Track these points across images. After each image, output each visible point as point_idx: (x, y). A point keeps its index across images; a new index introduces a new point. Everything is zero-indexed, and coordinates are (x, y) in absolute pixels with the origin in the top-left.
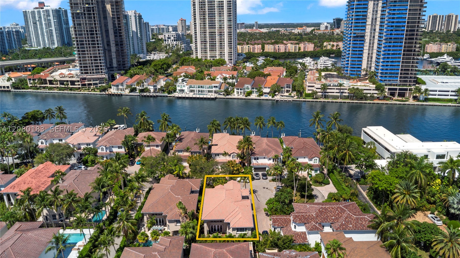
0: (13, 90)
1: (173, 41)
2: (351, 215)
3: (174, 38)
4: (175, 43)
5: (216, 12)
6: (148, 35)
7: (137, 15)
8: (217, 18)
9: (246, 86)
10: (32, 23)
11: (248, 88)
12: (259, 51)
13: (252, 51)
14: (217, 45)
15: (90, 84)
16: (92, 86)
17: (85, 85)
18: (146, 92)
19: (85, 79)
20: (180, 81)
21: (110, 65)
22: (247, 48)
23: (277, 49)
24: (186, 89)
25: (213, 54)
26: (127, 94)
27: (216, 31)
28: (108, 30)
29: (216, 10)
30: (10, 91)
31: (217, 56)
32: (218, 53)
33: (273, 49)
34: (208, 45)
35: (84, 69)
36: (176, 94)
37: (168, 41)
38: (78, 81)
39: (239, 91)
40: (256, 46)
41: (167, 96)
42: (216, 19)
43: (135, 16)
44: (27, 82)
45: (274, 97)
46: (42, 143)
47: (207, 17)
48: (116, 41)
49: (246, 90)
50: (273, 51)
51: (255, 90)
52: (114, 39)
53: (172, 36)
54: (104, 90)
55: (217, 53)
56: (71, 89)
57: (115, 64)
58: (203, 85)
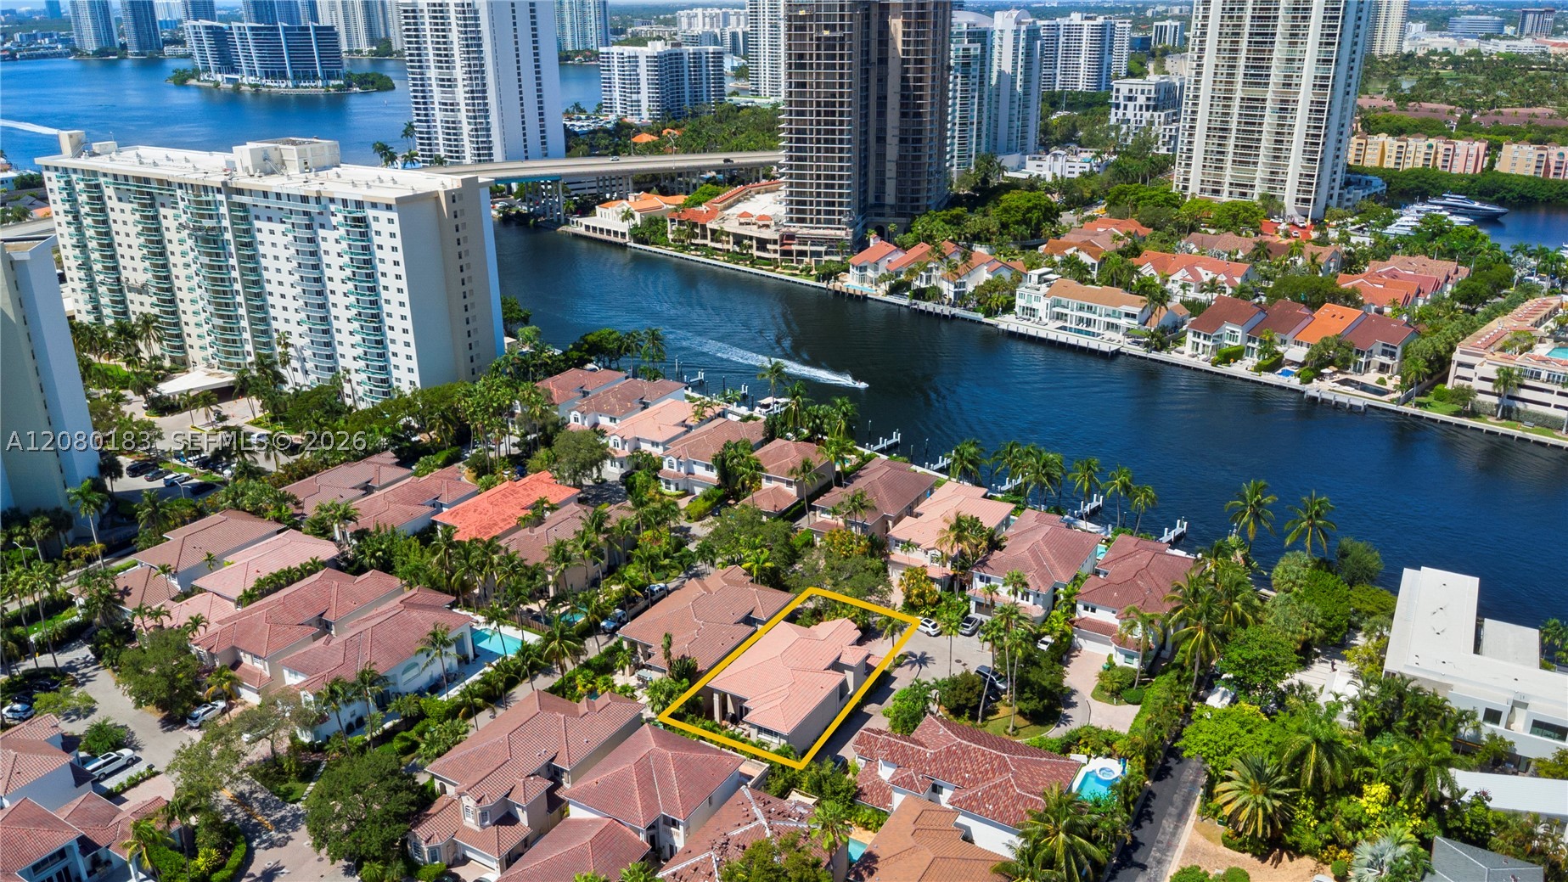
0: (632, 244)
1: (1141, 109)
2: (1012, 786)
3: (1148, 99)
4: (1147, 115)
5: (1279, 30)
6: (1105, 66)
7: (1023, 28)
8: (1279, 51)
9: (1228, 328)
10: (767, 25)
11: (1233, 337)
12: (1471, 164)
13: (1439, 163)
14: (1263, 144)
15: (802, 253)
16: (807, 260)
17: (789, 253)
18: (929, 299)
19: (791, 237)
20: (1035, 279)
21: (877, 198)
22: (1424, 149)
23: (1553, 165)
24: (1041, 306)
25: (1244, 174)
26: (880, 297)
27: (1269, 96)
28: (886, 98)
29: (1280, 21)
30: (624, 246)
31: (1257, 182)
32: (1261, 173)
33: (1534, 164)
34: (1231, 142)
35: (798, 209)
36: (1006, 322)
37: (1126, 107)
38: (775, 242)
39: (1201, 341)
40: (1462, 145)
41: (980, 323)
42: (1276, 55)
43: (1017, 32)
44: (666, 227)
45: (1310, 381)
46: (576, 420)
47: (1244, 45)
48: (903, 131)
49: (1227, 342)
50: (1531, 172)
51: (1256, 345)
52: (897, 124)
53: (1143, 92)
54: (827, 276)
55: (1259, 175)
56: (753, 262)
57: (890, 198)
58: (1093, 305)
